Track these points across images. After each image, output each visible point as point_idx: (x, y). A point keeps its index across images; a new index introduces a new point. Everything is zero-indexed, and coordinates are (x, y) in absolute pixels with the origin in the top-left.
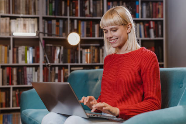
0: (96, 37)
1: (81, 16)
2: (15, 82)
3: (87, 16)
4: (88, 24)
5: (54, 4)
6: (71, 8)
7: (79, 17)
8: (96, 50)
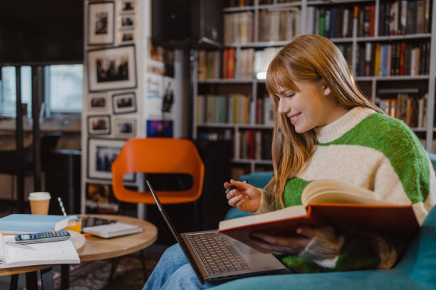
0: (414, 75)
1: (380, 34)
2: (258, 155)
3: (394, 33)
4: (396, 51)
5: (328, 18)
6: (361, 22)
7: (376, 37)
8: (409, 102)
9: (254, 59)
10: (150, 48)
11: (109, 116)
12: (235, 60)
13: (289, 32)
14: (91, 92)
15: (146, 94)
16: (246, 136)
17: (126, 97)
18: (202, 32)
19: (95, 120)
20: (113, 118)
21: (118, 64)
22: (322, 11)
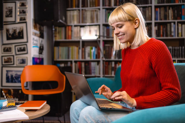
2: (83, 72)
9: (80, 31)
10: (34, 24)
11: (13, 56)
12: (72, 31)
13: (95, 20)
14: (3, 44)
15: (32, 45)
16: (78, 64)
17: (22, 47)
18: (59, 17)
19: (6, 58)
20: (15, 57)
21: (18, 31)
22: (109, 11)
